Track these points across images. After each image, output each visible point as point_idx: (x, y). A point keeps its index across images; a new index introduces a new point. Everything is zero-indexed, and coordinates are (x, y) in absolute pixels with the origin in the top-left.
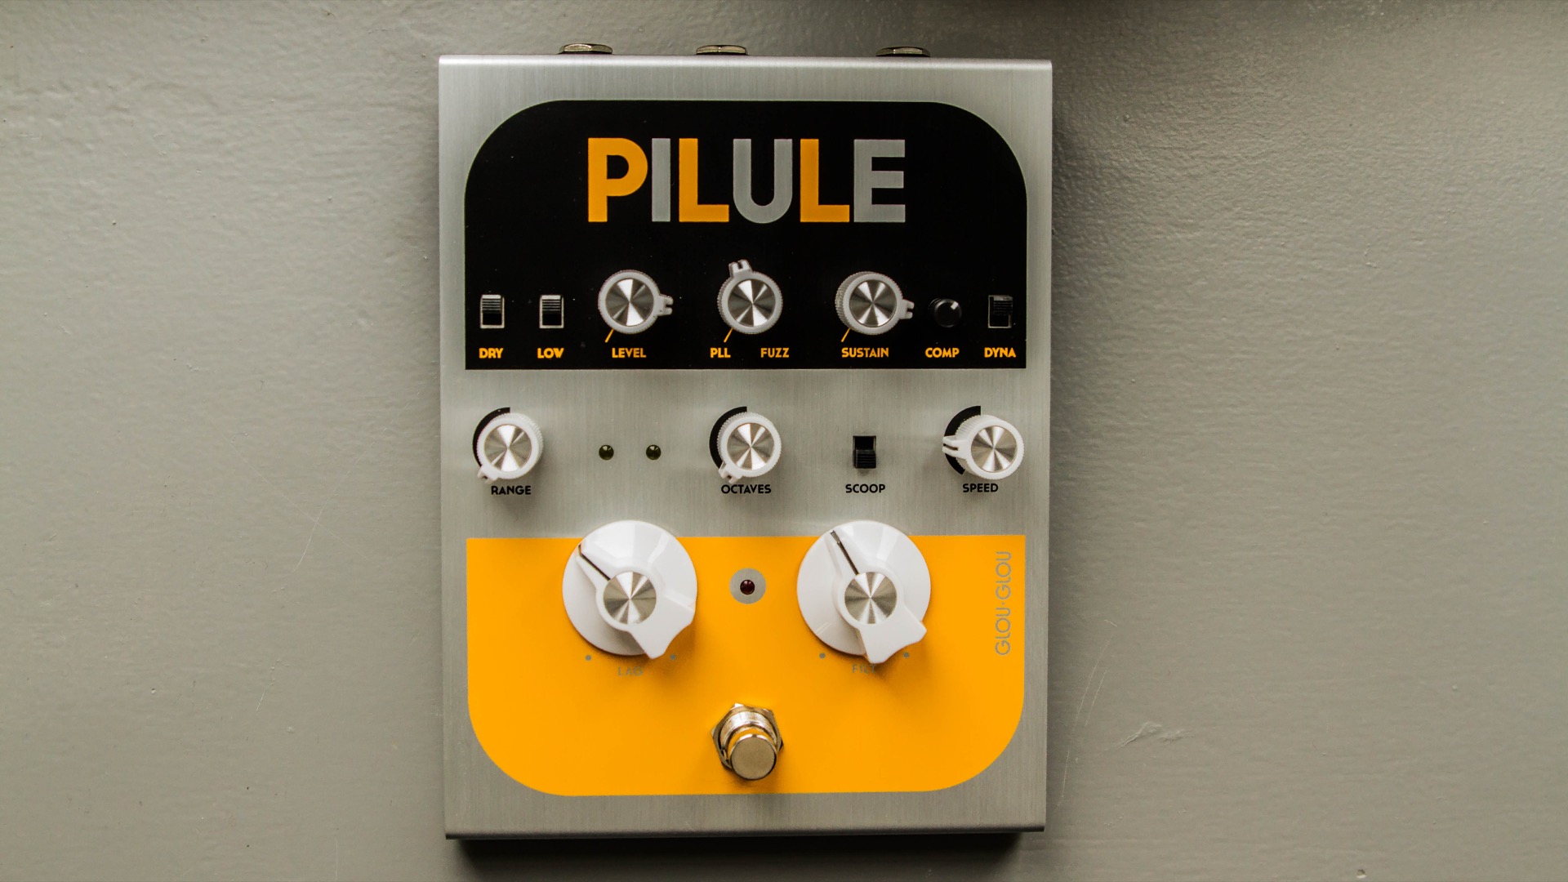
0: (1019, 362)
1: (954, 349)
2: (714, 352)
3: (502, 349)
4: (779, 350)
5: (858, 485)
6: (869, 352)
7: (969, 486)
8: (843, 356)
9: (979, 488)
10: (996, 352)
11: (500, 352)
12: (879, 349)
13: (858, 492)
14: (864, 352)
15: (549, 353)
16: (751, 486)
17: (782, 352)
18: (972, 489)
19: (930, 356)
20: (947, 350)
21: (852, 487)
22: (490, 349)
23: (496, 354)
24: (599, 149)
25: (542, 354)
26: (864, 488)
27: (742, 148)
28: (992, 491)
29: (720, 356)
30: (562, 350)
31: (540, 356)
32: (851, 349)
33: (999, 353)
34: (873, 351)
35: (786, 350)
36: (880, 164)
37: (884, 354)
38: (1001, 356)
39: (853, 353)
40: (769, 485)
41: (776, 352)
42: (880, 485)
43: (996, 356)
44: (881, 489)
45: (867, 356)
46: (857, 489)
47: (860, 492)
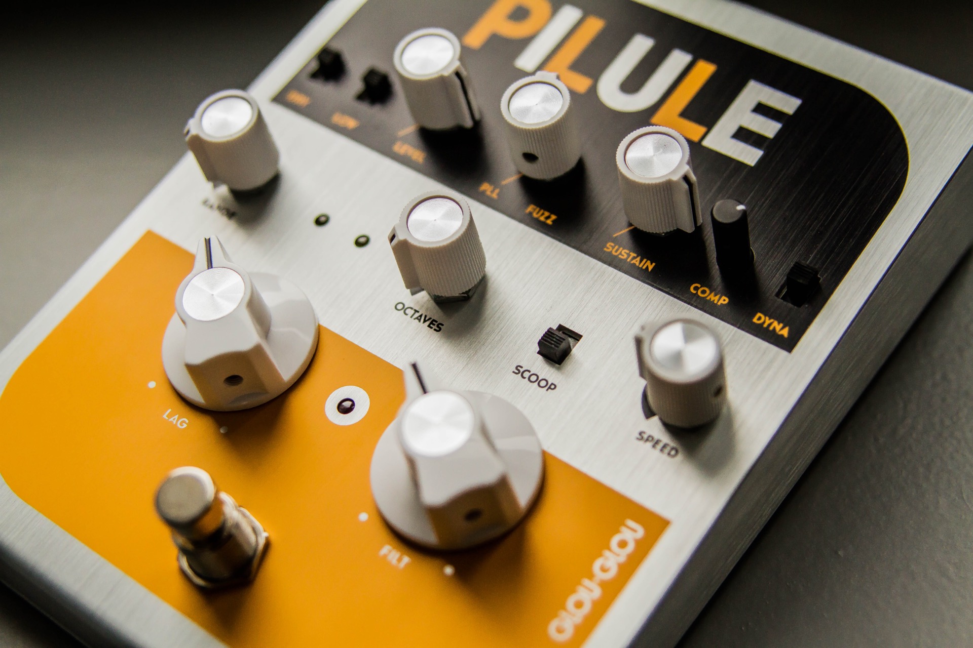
0: (788, 344)
1: (724, 298)
2: (485, 187)
3: (310, 102)
4: (547, 214)
5: (529, 371)
6: (634, 258)
7: (645, 436)
8: (605, 249)
9: (656, 443)
10: (768, 322)
11: (307, 103)
12: (645, 260)
14: (629, 255)
15: (344, 121)
16: (426, 316)
17: (548, 218)
18: (647, 440)
19: (694, 292)
20: (715, 295)
21: (522, 370)
22: (301, 97)
23: (302, 102)
25: (338, 119)
26: (533, 378)
27: (641, 44)
28: (668, 455)
29: (488, 193)
30: (357, 125)
31: (335, 119)
32: (617, 247)
33: (770, 325)
34: (639, 259)
35: (554, 217)
37: (647, 267)
38: (771, 328)
39: (616, 251)
40: (442, 325)
41: (543, 214)
42: (552, 384)
43: (765, 325)
44: (550, 388)
45: (629, 260)
46: (526, 375)
47: (527, 379)
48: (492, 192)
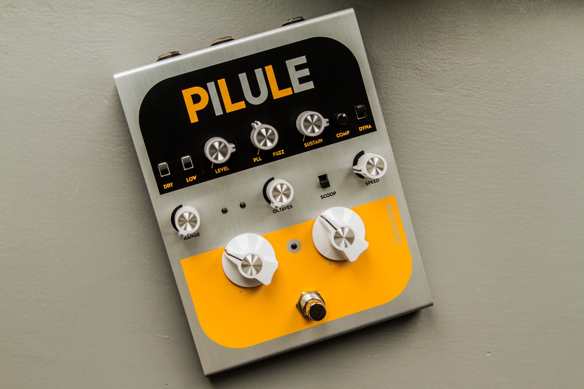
0: (374, 129)
1: (347, 131)
2: (255, 160)
3: (172, 183)
4: (280, 151)
5: (325, 195)
6: (315, 142)
7: (368, 183)
8: (305, 147)
9: (372, 182)
10: (364, 128)
11: (172, 184)
12: (318, 140)
13: (326, 197)
14: (313, 143)
15: (191, 179)
16: (284, 207)
17: (281, 152)
18: (369, 183)
19: (339, 137)
20: (345, 133)
21: (323, 196)
22: (168, 184)
23: (171, 185)
24: (187, 94)
25: (188, 180)
26: (328, 195)
27: (243, 77)
28: (377, 182)
29: (258, 161)
30: (196, 176)
31: (188, 181)
32: (307, 143)
34: (316, 141)
35: (283, 151)
36: (298, 68)
37: (321, 141)
38: (366, 129)
39: (309, 145)
40: (291, 205)
41: (279, 153)
42: (334, 192)
43: (364, 129)
44: (334, 194)
45: (314, 144)
46: (325, 196)
47: (327, 197)
48: (258, 159)
